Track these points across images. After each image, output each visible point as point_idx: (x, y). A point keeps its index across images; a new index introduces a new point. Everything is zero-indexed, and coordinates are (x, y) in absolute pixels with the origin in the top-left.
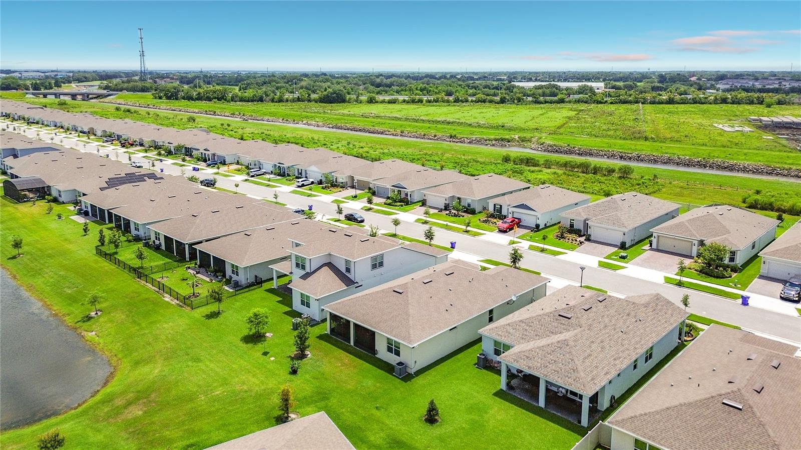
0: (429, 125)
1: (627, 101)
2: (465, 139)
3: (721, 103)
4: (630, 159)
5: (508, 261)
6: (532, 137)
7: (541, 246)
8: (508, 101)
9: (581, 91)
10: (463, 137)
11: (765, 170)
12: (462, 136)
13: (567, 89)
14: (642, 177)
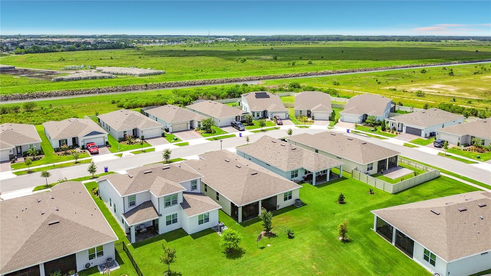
14: (42, 108)
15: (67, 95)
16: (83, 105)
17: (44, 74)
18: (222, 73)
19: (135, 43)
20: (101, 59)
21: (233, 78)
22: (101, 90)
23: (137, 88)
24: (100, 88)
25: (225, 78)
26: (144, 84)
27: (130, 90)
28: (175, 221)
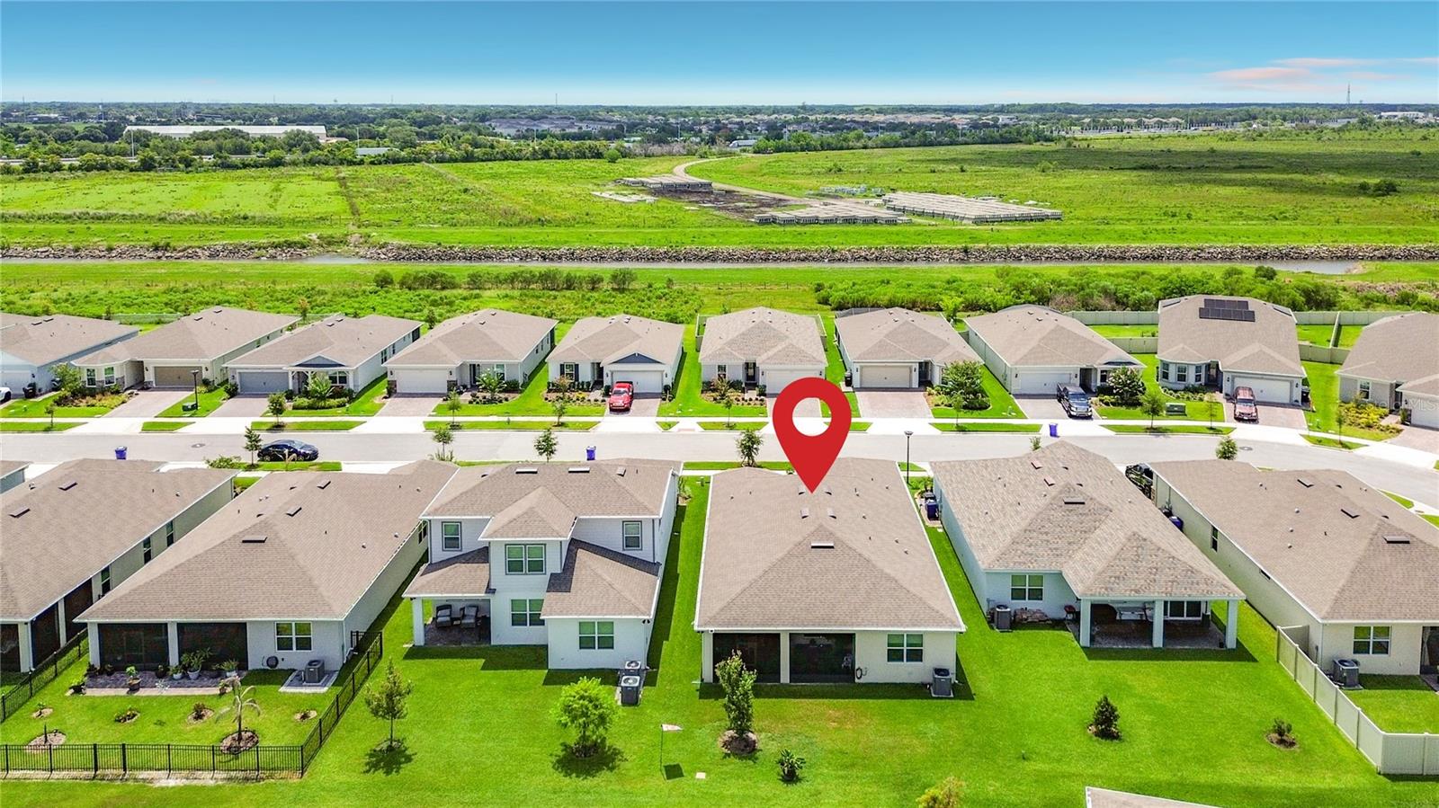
0: (69, 226)
1: (398, 159)
2: (198, 250)
3: (542, 158)
4: (560, 258)
5: (738, 457)
6: (347, 235)
7: (725, 420)
8: (160, 164)
9: (293, 143)
10: (189, 247)
11: (757, 256)
12: (186, 245)
13: (264, 139)
14: (650, 286)
15: (752, 260)
16: (744, 289)
17: (755, 205)
18: (1262, 227)
19: (1080, 128)
20: (934, 172)
21: (1275, 245)
22: (837, 255)
23: (935, 257)
24: (836, 248)
25: (1240, 244)
26: (959, 246)
27: (916, 260)
28: (537, 621)
